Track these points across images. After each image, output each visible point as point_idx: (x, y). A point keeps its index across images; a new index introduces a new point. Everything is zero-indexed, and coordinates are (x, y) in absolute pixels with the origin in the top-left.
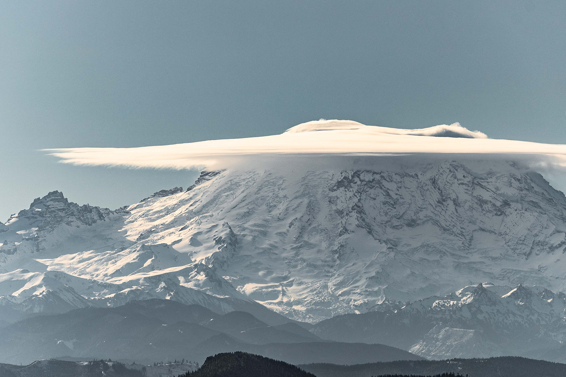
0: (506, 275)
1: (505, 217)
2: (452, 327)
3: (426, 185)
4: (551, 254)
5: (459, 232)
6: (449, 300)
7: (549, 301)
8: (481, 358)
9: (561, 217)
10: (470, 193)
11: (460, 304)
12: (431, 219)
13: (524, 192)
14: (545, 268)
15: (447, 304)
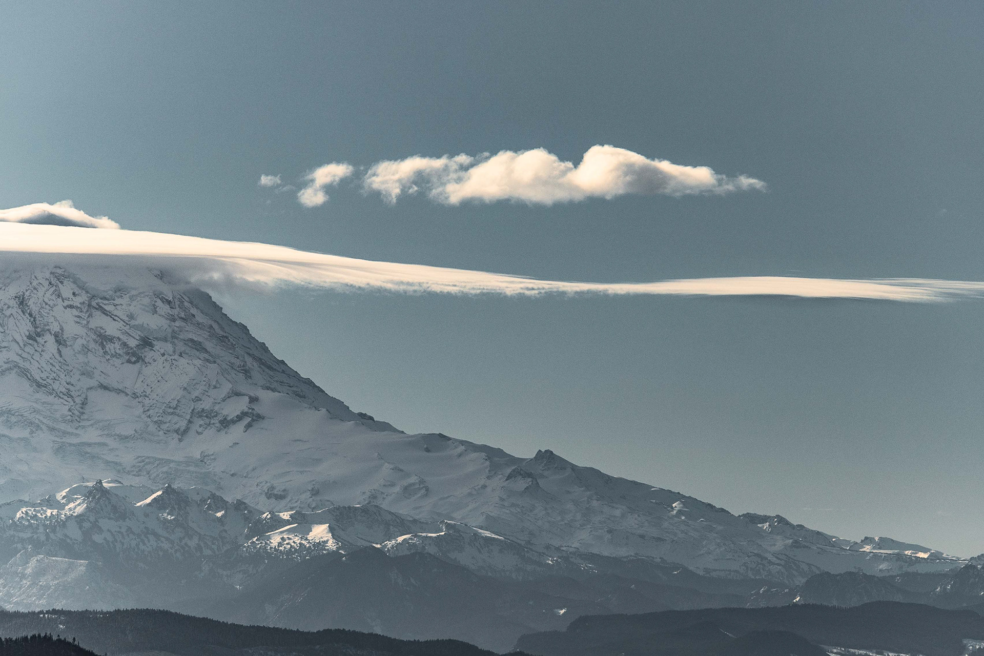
0: (144, 466)
1: (144, 366)
2: (49, 554)
3: (9, 307)
4: (223, 432)
5: (64, 390)
6: (44, 508)
7: (219, 514)
8: (98, 611)
9: (242, 368)
10: (85, 322)
11: (63, 516)
12: (15, 366)
13: (177, 324)
14: (212, 457)
15: (41, 515)
